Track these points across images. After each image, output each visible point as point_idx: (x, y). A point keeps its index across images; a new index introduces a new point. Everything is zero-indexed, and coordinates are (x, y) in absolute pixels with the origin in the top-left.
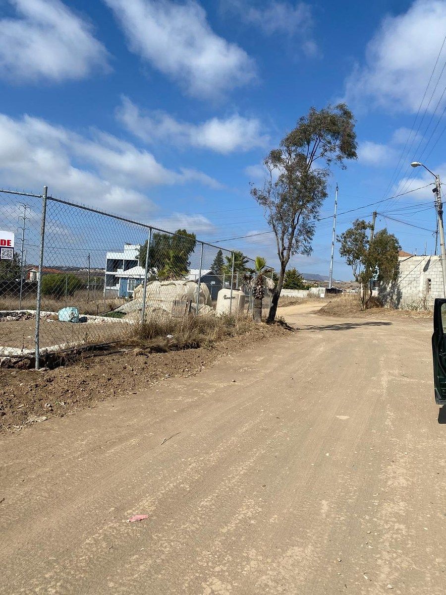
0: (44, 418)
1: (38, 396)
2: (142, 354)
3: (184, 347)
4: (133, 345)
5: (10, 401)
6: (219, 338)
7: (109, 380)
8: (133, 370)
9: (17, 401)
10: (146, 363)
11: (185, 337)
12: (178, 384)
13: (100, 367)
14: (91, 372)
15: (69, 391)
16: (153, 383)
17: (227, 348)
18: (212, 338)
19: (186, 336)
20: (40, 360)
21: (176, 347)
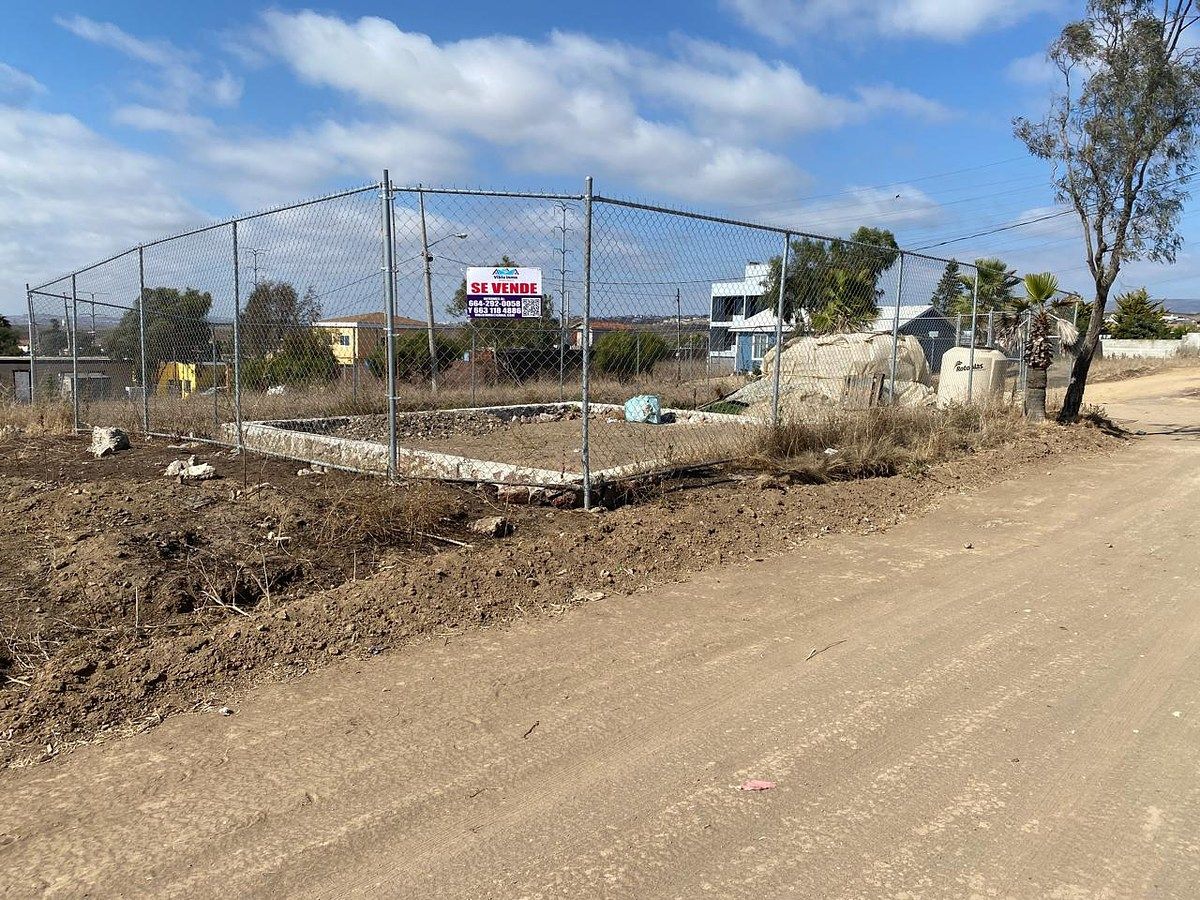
0: (600, 595)
1: (589, 557)
2: (774, 487)
3: (861, 473)
4: (757, 468)
5: (545, 562)
6: (940, 456)
7: (711, 532)
8: (755, 517)
9: (557, 563)
10: (781, 504)
11: (862, 453)
12: (845, 546)
13: (696, 508)
14: (678, 518)
15: (641, 551)
16: (796, 543)
17: (958, 478)
18: (925, 456)
19: (865, 451)
20: (591, 493)
21: (844, 474)
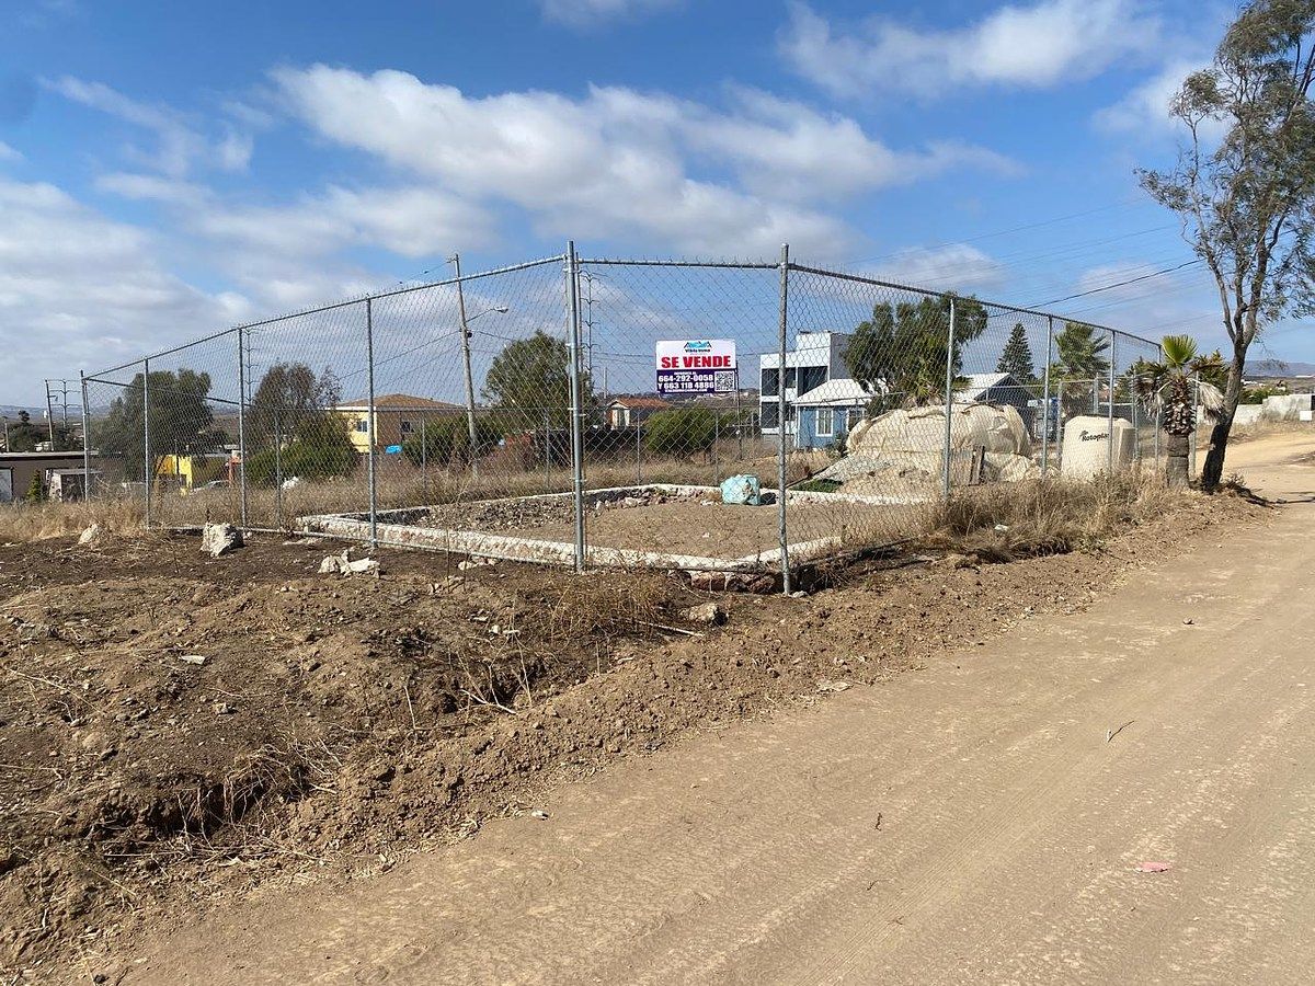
0: (844, 685)
1: (817, 646)
2: (968, 566)
3: (1040, 550)
4: (942, 548)
5: (777, 650)
6: (1108, 531)
7: (923, 616)
8: (959, 598)
9: (788, 651)
10: (979, 584)
11: (1040, 528)
12: (1057, 626)
13: (901, 591)
14: (887, 601)
15: (865, 637)
16: (1008, 625)
17: (1134, 553)
18: (1094, 529)
19: (1042, 525)
20: (790, 576)
21: (1025, 551)
